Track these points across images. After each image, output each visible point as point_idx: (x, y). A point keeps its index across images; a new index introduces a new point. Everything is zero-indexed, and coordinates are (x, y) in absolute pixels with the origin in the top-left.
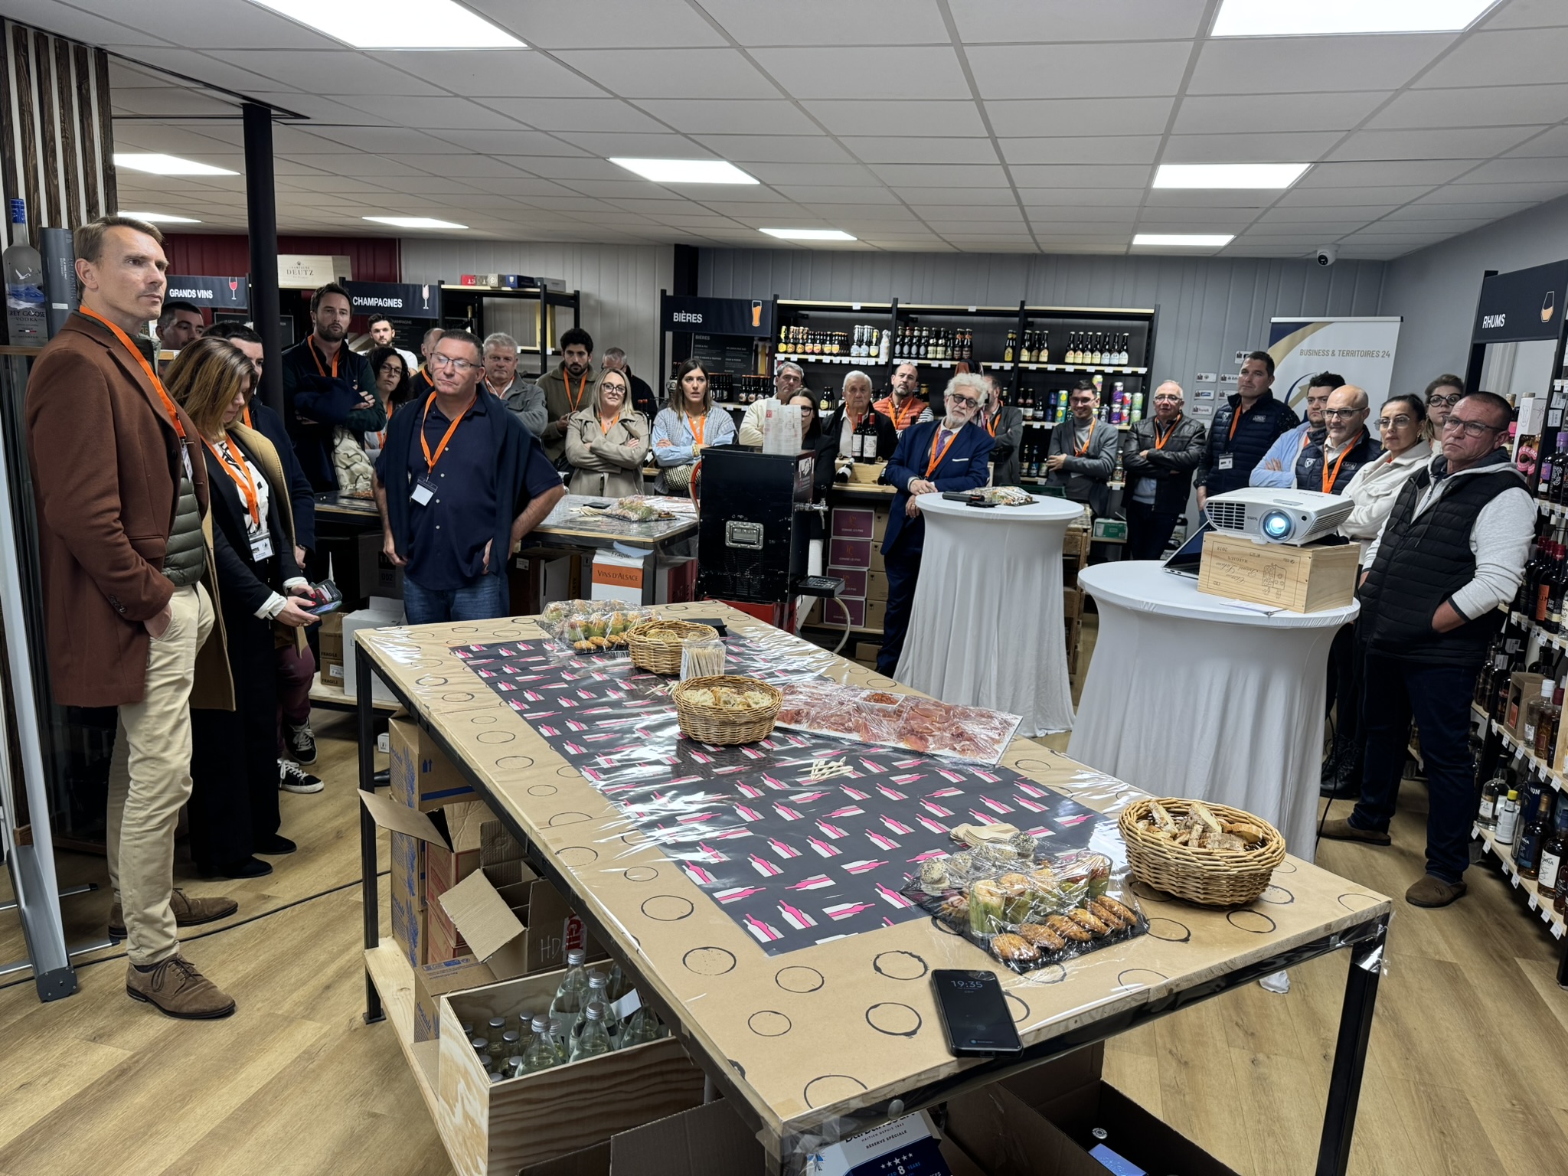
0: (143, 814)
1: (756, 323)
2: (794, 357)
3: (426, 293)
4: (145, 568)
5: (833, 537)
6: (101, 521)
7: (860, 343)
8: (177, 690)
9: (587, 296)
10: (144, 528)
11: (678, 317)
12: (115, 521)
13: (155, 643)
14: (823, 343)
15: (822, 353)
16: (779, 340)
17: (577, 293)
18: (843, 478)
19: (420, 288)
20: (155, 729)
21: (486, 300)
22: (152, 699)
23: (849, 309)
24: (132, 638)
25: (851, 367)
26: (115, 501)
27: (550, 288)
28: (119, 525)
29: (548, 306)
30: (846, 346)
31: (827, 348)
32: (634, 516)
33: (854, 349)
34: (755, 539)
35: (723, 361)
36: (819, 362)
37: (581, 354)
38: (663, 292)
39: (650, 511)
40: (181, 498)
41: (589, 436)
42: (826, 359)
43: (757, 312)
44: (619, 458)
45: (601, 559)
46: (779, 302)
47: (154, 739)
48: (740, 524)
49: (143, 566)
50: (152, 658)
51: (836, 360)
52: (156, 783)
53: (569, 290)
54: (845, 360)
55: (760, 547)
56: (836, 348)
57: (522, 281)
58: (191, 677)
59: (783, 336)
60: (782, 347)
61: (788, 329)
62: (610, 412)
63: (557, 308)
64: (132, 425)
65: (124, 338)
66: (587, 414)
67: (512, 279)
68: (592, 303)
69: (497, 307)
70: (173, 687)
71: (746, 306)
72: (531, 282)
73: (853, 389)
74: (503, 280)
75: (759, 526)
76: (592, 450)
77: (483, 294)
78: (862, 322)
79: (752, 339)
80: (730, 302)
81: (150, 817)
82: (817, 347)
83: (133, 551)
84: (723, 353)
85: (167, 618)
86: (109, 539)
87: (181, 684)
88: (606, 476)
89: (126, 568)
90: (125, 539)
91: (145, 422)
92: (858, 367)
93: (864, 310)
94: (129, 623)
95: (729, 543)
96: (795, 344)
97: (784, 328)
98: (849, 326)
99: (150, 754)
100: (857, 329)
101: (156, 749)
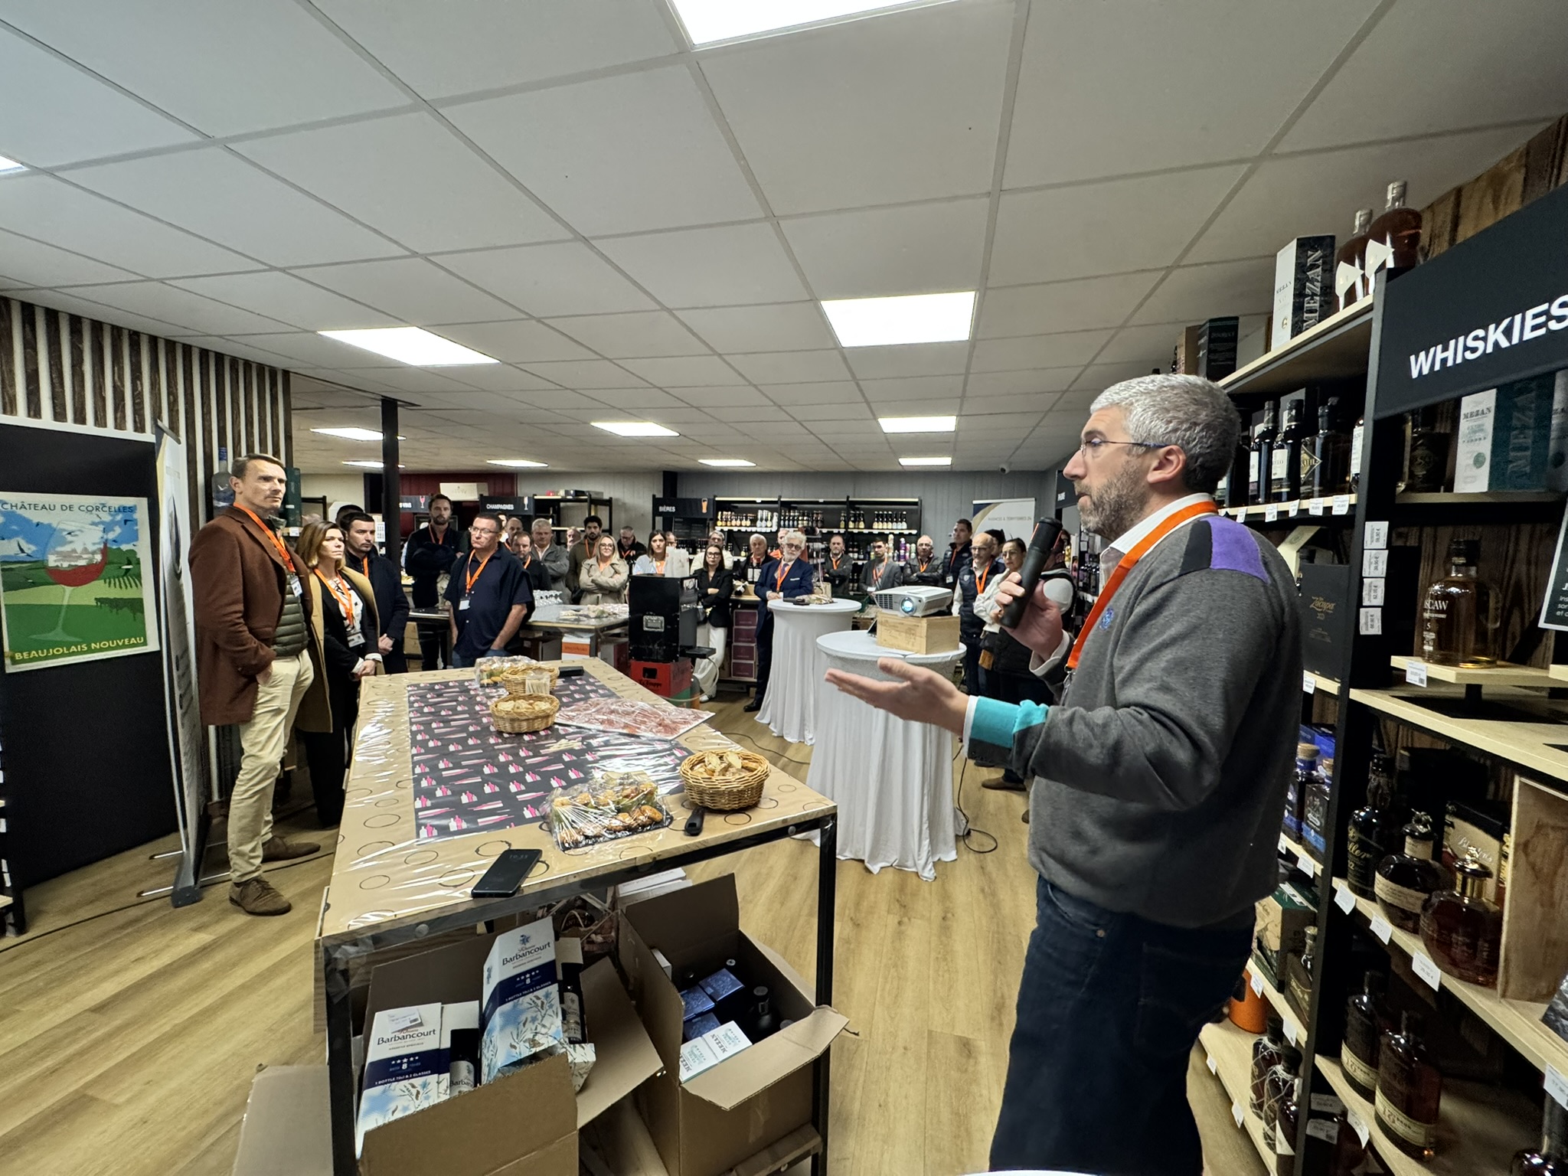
0: (244, 788)
1: (704, 510)
2: (726, 529)
3: (526, 501)
4: (255, 645)
5: (735, 627)
6: (229, 618)
7: (762, 520)
8: (274, 716)
9: (617, 500)
10: (261, 623)
11: (661, 509)
12: (239, 618)
13: (261, 688)
14: (741, 520)
15: (741, 526)
16: (718, 520)
17: (611, 498)
18: (739, 593)
19: (523, 498)
20: (256, 738)
21: (562, 504)
22: (257, 720)
23: (754, 502)
24: (246, 685)
25: (752, 533)
26: (240, 607)
27: (594, 496)
28: (242, 620)
29: (593, 506)
30: (754, 522)
31: (744, 523)
32: (592, 615)
33: (758, 523)
34: (659, 626)
35: (690, 533)
36: (739, 531)
37: (595, 527)
38: (654, 496)
39: (603, 612)
40: (286, 606)
41: (592, 573)
42: (743, 529)
43: (705, 505)
44: (605, 585)
45: (567, 639)
46: (717, 499)
47: (254, 745)
48: (651, 617)
49: (254, 643)
50: (259, 697)
51: (749, 529)
52: (253, 770)
53: (606, 497)
54: (754, 529)
55: (663, 630)
56: (748, 523)
57: (578, 493)
58: (287, 708)
59: (719, 517)
60: (719, 523)
61: (722, 514)
62: (604, 559)
63: (599, 507)
64: (253, 564)
65: (256, 519)
66: (593, 561)
67: (572, 492)
68: (620, 503)
69: (568, 507)
70: (272, 713)
71: (698, 502)
72: (583, 493)
73: (755, 544)
74: (567, 493)
75: (662, 618)
76: (593, 581)
77: (558, 501)
78: (762, 509)
79: (706, 519)
80: (690, 500)
81: (246, 791)
82: (738, 523)
83: (250, 635)
84: (690, 528)
85: (270, 674)
86: (232, 628)
87: (278, 711)
88: (600, 595)
89: (244, 645)
90: (246, 628)
91: (263, 563)
92: (756, 532)
93: (763, 502)
94: (245, 676)
95: (645, 629)
96: (726, 521)
97: (720, 513)
98: (755, 511)
99: (252, 753)
100: (760, 512)
101: (254, 751)
